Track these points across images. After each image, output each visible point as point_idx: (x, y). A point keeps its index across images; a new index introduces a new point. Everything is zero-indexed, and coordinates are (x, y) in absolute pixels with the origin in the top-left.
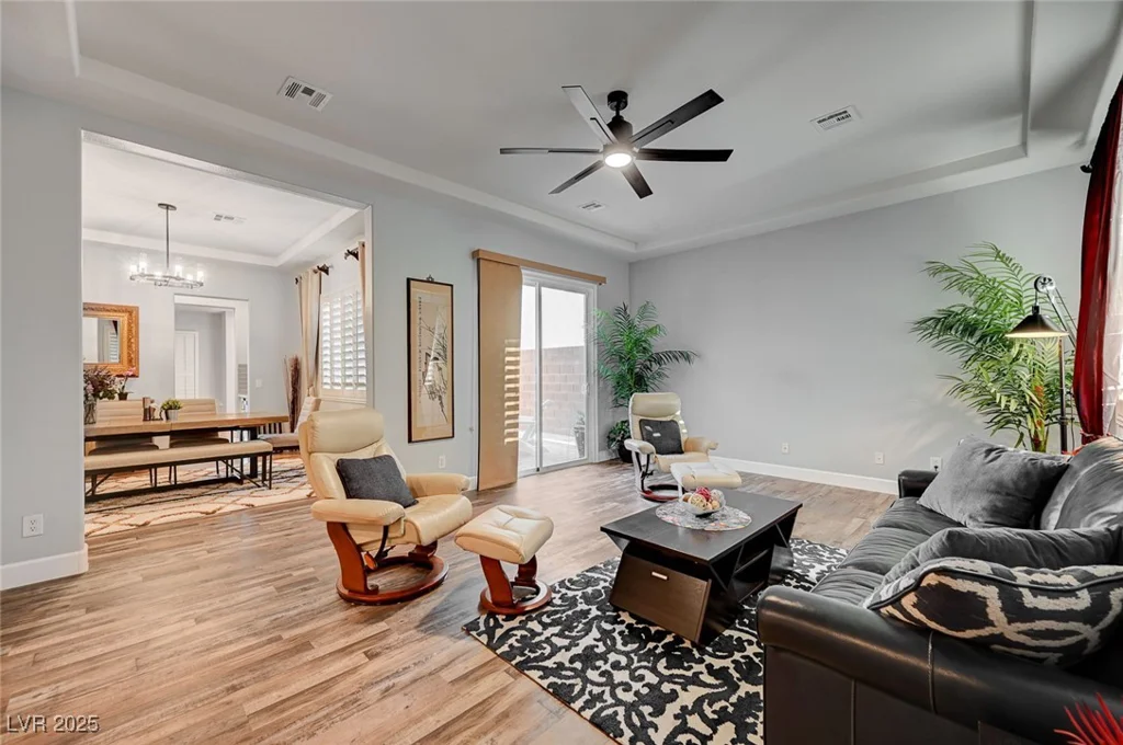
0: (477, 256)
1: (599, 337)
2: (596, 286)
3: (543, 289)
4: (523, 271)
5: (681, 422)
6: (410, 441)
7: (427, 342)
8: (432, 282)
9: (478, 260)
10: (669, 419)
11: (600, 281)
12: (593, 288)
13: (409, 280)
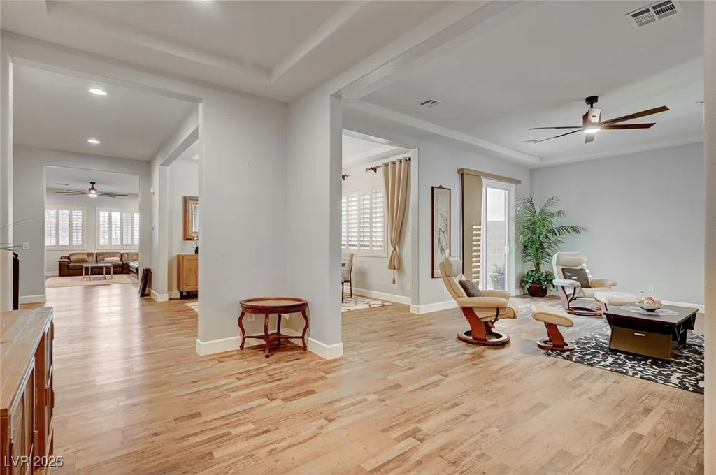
0: (462, 173)
1: (516, 217)
2: (514, 185)
3: (488, 188)
4: (483, 180)
5: (587, 271)
6: (433, 277)
7: (439, 222)
8: (442, 188)
9: (462, 175)
10: (579, 268)
11: (517, 182)
12: (512, 187)
13: (433, 188)
